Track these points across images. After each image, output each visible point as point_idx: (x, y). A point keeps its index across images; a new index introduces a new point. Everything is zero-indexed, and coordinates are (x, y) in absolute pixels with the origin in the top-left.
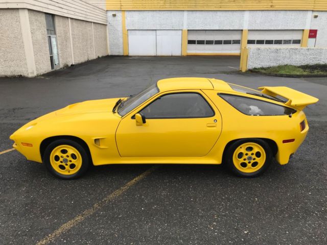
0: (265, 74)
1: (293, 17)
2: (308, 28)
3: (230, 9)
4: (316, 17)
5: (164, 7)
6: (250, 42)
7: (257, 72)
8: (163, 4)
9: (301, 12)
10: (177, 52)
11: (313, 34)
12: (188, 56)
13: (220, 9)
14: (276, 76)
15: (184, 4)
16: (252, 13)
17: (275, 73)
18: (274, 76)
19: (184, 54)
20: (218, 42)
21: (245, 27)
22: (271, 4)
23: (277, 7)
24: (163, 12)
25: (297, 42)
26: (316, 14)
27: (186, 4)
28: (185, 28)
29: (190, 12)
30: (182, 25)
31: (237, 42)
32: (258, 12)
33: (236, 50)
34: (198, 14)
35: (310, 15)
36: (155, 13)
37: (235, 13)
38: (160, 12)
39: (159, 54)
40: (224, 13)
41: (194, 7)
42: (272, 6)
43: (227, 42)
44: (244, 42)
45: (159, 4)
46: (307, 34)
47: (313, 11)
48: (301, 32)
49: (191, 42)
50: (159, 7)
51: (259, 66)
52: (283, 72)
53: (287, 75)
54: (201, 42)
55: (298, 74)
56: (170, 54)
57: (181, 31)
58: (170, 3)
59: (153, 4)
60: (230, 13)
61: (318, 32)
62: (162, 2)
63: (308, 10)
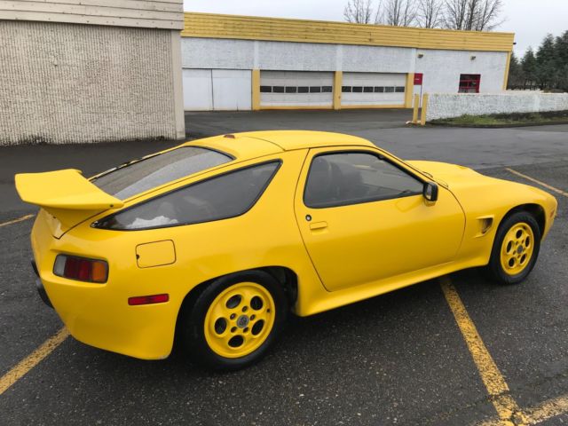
1: (395, 56)
2: (412, 71)
3: (319, 41)
4: (421, 56)
5: (225, 33)
6: (346, 89)
8: (222, 29)
9: (404, 50)
10: (245, 105)
11: (418, 79)
12: (261, 110)
13: (306, 40)
15: (254, 31)
16: (347, 48)
19: (256, 108)
20: (303, 90)
21: (339, 69)
22: (369, 37)
23: (377, 42)
24: (222, 42)
25: (400, 90)
26: (421, 52)
27: (258, 31)
28: (257, 67)
29: (264, 43)
30: (252, 63)
31: (328, 89)
32: (354, 47)
33: (327, 101)
34: (275, 47)
35: (414, 53)
36: (209, 41)
37: (325, 47)
38: (218, 41)
39: (217, 108)
40: (310, 48)
41: (269, 35)
42: (370, 40)
43: (315, 90)
44: (338, 89)
45: (217, 29)
46: (411, 78)
47: (417, 49)
48: (405, 77)
49: (264, 89)
50: (216, 32)
54: (279, 90)
56: (234, 108)
57: (249, 72)
58: (234, 27)
59: (207, 28)
60: (318, 46)
61: (424, 77)
62: (220, 25)
63: (411, 48)
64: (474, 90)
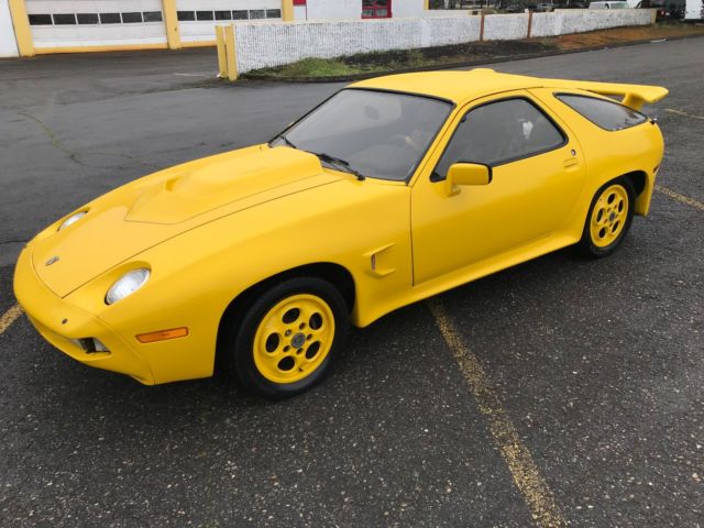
0: (284, 81)
7: (262, 78)
14: (308, 81)
17: (303, 76)
18: (304, 82)
33: (155, 35)
51: (261, 66)
52: (318, 73)
53: (328, 77)
55: (345, 73)
64: (384, 12)
